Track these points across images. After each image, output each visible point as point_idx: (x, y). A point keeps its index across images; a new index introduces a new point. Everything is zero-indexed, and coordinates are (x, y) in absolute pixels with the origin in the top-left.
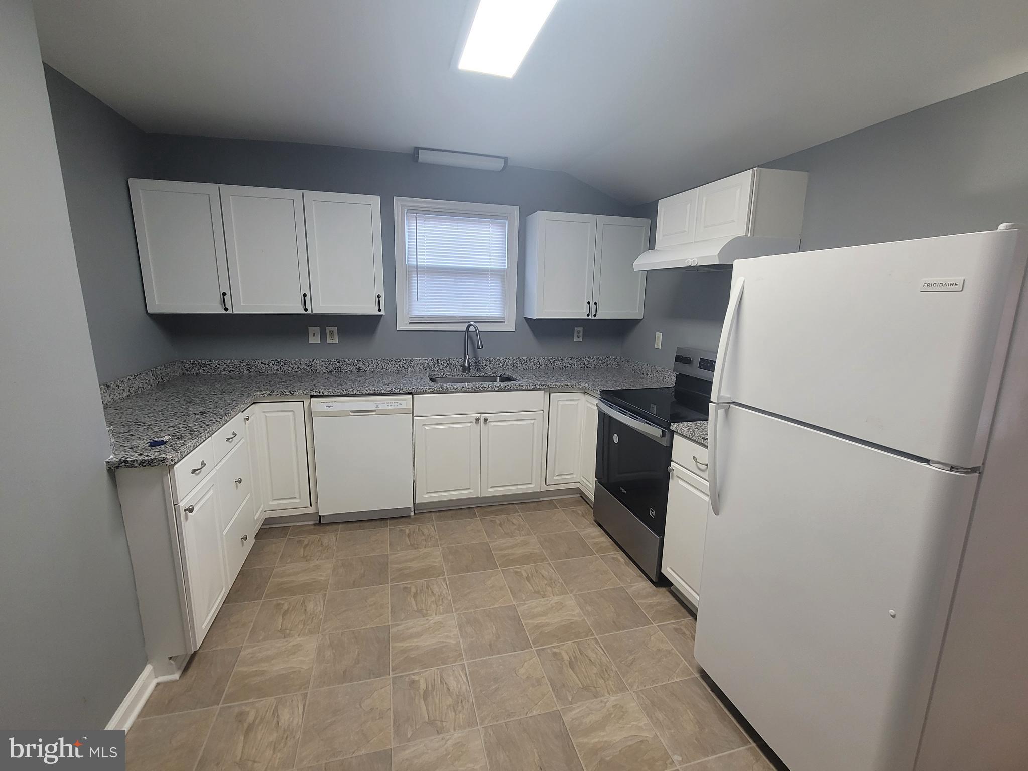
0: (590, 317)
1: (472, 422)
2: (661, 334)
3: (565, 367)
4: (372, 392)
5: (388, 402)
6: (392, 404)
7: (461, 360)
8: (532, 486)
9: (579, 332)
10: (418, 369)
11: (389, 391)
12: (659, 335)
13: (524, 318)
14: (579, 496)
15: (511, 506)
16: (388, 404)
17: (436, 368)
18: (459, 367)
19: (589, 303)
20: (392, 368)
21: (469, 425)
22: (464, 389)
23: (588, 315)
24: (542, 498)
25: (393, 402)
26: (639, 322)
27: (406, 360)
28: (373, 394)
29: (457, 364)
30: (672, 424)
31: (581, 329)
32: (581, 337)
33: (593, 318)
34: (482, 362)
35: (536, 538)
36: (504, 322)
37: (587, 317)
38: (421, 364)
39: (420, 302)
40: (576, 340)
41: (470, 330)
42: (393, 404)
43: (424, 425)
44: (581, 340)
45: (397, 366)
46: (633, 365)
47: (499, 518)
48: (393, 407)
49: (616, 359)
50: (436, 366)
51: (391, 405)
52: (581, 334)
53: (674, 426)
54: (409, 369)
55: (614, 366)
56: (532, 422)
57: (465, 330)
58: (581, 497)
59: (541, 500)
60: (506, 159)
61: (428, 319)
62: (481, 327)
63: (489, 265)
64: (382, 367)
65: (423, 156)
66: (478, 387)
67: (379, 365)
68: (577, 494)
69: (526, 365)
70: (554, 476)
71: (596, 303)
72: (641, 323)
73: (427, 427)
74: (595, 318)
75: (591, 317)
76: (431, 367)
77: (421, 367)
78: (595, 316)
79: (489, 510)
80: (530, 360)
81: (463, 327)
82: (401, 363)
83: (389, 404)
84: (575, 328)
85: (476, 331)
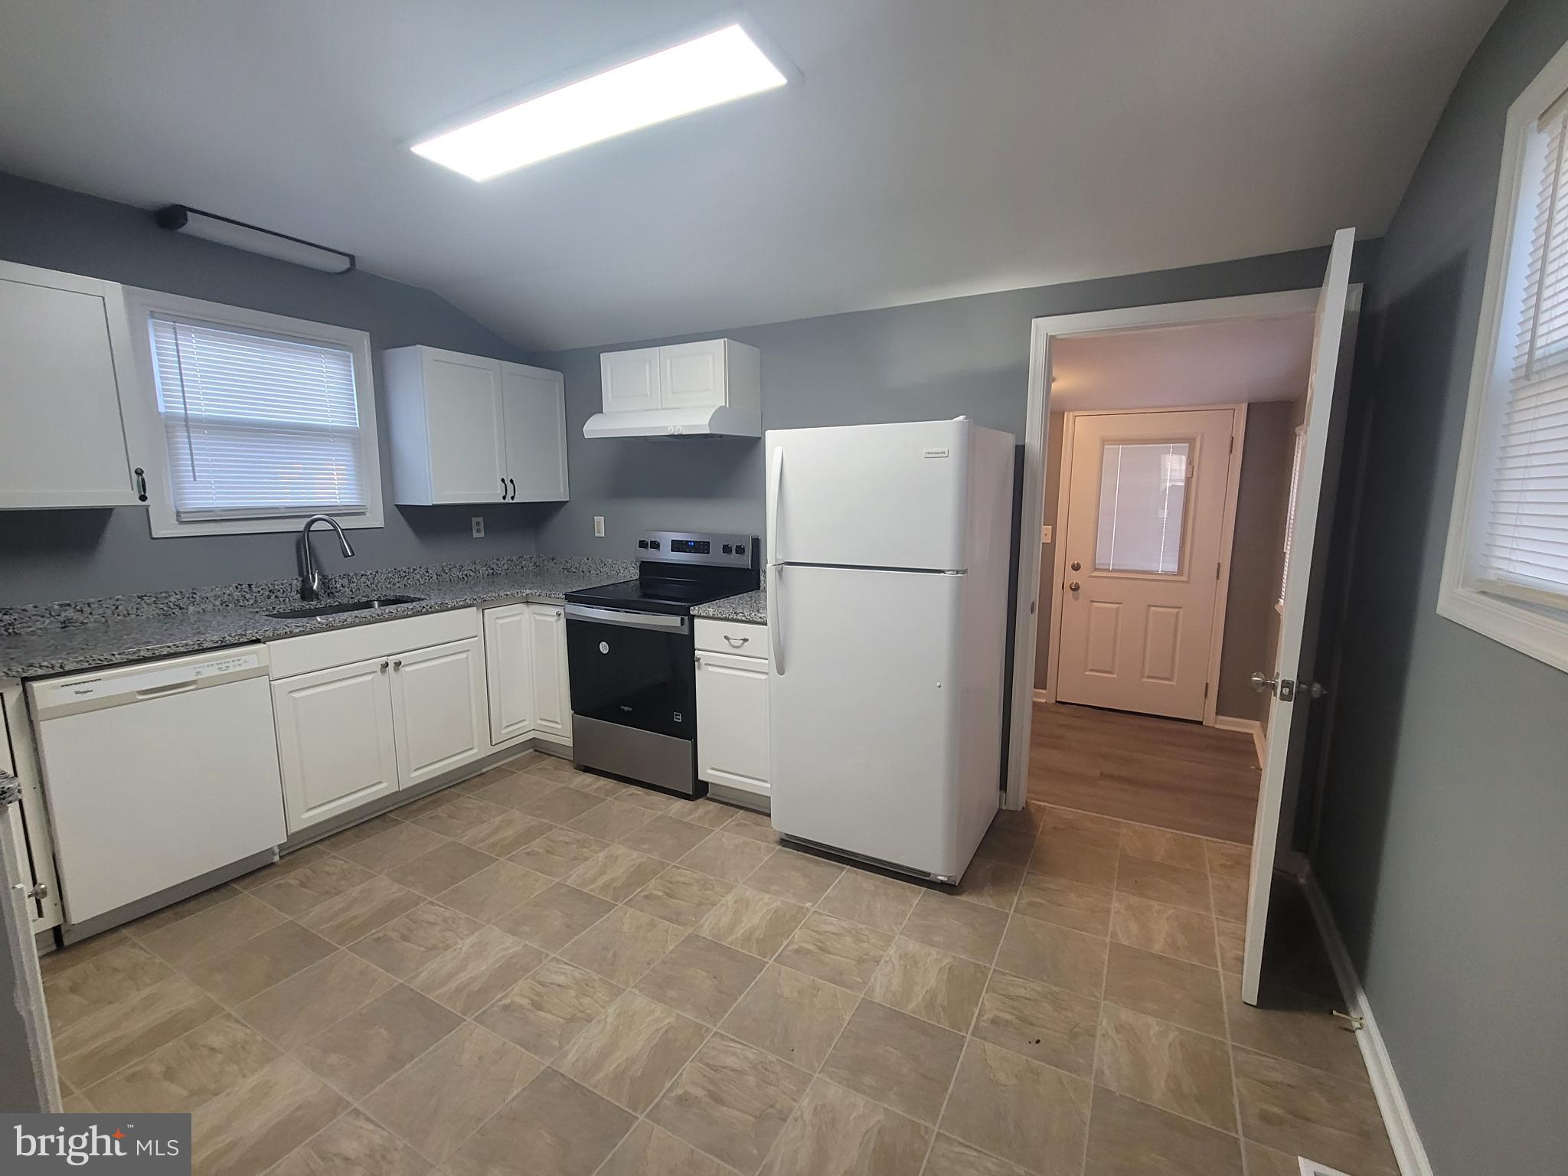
0: (506, 501)
1: (374, 672)
2: (603, 518)
3: (466, 576)
4: (182, 649)
5: (219, 662)
6: (227, 665)
7: (295, 582)
8: (475, 751)
9: (478, 524)
10: (210, 607)
11: (217, 642)
12: (600, 520)
13: (396, 505)
14: (532, 750)
15: (445, 792)
16: (220, 666)
17: (247, 600)
18: (294, 593)
19: (503, 480)
20: (149, 611)
21: (369, 677)
22: (357, 620)
23: (504, 498)
24: (484, 768)
25: (230, 660)
26: (563, 506)
27: (181, 592)
28: (184, 652)
29: (289, 590)
30: (692, 608)
31: (481, 520)
32: (483, 530)
33: (511, 501)
34: (335, 581)
35: (517, 811)
36: (363, 514)
37: (503, 501)
38: (216, 597)
39: (201, 482)
40: (475, 535)
41: (311, 529)
42: (231, 664)
43: (291, 692)
44: (482, 535)
45: (161, 606)
46: (564, 562)
47: (442, 811)
48: (231, 670)
49: (531, 558)
50: (248, 596)
51: (227, 667)
52: (482, 526)
53: (694, 610)
54: (191, 609)
55: (530, 568)
56: (464, 655)
57: (302, 529)
58: (536, 751)
59: (484, 770)
60: (352, 258)
61: (220, 513)
62: (344, 523)
63: (328, 421)
64: (125, 612)
65: (195, 225)
66: (380, 613)
67: (117, 608)
68: (529, 748)
69: (408, 579)
70: (501, 730)
71: (512, 481)
72: (565, 507)
73: (297, 695)
74: (514, 501)
75: (508, 500)
76: (238, 601)
77: (217, 603)
78: (513, 498)
79: (415, 807)
80: (414, 570)
81: (300, 525)
82: (172, 599)
83: (223, 666)
84: (473, 519)
85: (335, 529)
